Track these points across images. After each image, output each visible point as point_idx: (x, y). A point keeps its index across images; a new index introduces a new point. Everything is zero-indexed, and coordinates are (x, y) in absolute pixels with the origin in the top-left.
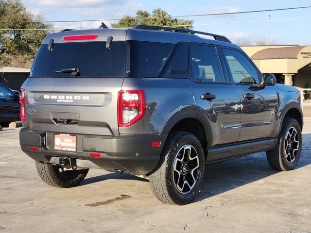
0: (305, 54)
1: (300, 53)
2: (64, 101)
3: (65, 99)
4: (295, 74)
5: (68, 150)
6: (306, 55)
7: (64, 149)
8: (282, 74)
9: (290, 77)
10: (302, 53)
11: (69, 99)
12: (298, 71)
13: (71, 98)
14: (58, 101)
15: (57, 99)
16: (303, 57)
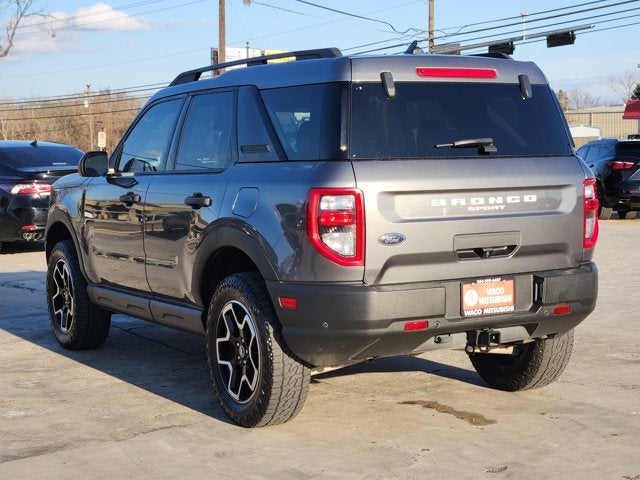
2: (485, 208)
3: (487, 204)
5: (496, 311)
7: (486, 311)
11: (496, 204)
13: (500, 200)
14: (469, 209)
15: (466, 207)
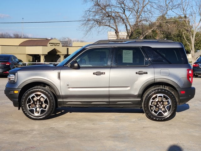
0: (52, 43)
1: (49, 43)
4: (46, 55)
6: (52, 45)
8: (39, 55)
9: (44, 56)
10: (50, 43)
12: (48, 53)
16: (51, 45)
